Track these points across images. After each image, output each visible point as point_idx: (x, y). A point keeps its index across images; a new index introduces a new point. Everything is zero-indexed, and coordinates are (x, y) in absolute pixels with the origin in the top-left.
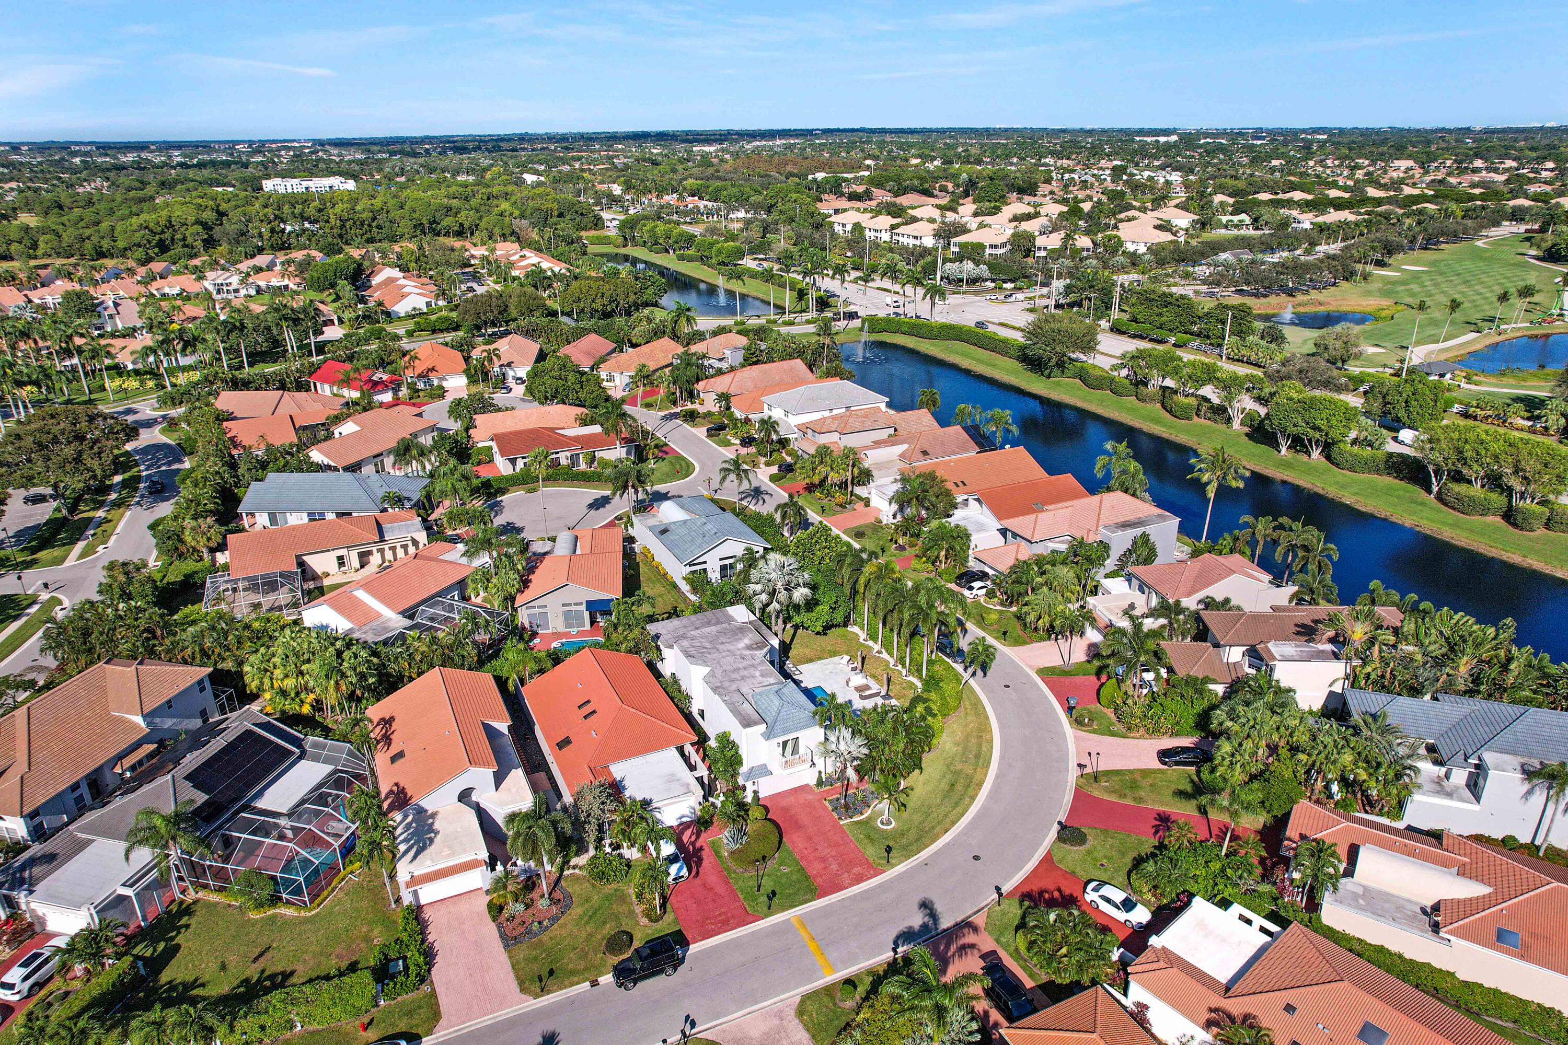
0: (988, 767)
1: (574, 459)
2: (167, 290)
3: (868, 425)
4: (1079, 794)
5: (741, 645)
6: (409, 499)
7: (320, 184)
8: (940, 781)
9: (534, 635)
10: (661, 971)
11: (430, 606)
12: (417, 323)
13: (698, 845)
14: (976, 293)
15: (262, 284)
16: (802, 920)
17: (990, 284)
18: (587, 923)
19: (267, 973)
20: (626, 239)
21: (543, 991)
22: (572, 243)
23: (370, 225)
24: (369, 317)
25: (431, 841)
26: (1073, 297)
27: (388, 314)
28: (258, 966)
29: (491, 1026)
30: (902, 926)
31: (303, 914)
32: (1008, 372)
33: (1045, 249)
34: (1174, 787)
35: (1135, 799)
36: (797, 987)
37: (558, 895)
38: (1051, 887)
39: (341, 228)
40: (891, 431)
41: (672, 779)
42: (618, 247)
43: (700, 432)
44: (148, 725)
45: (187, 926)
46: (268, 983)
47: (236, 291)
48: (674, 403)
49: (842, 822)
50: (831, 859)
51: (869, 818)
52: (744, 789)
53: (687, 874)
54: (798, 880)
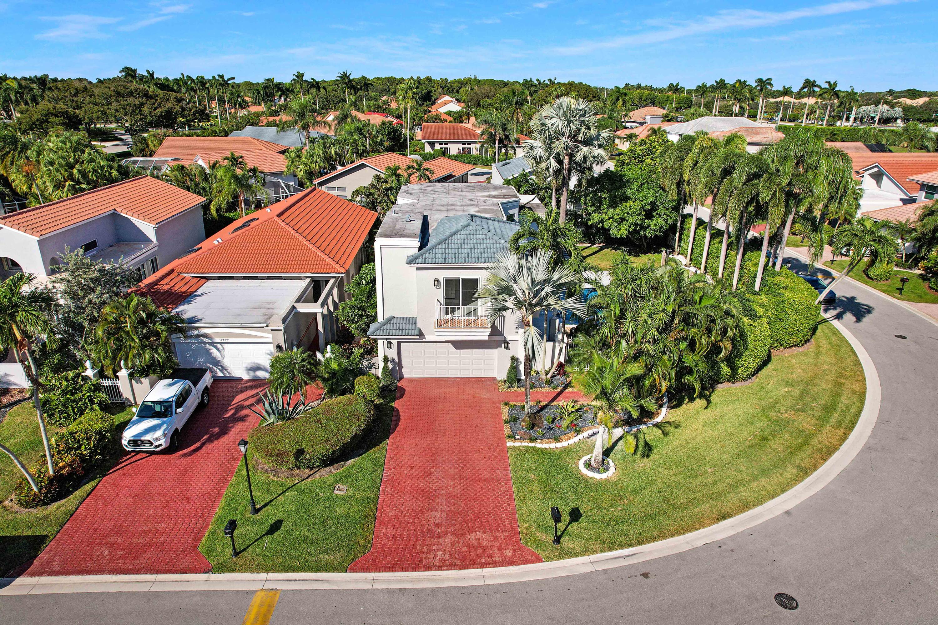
1: (483, 151)
5: (484, 194)
8: (741, 428)
13: (244, 412)
49: (510, 444)
50: (442, 500)
51: (567, 451)
52: (371, 351)
53: (163, 443)
54: (347, 517)
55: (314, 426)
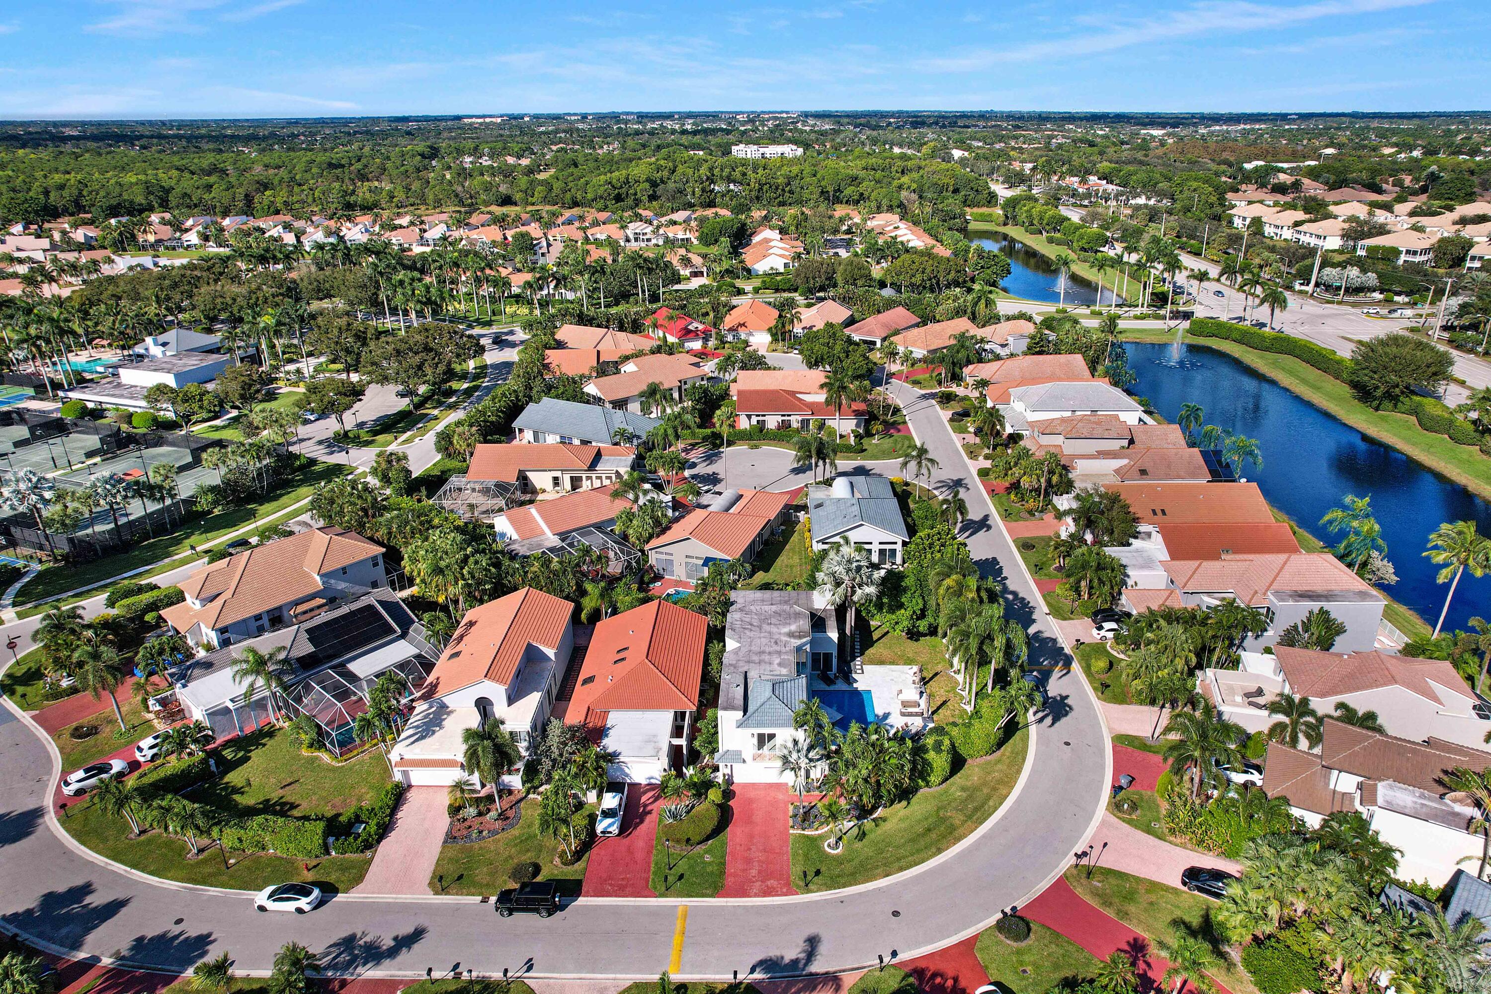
0: (981, 823)
1: (805, 423)
2: (598, 236)
3: (1098, 432)
4: (1060, 885)
5: (786, 630)
6: (639, 437)
7: (773, 151)
8: (919, 821)
9: (658, 577)
10: (537, 911)
11: (581, 535)
12: (764, 282)
13: (649, 808)
14: (1354, 305)
15: (671, 235)
16: (687, 913)
17: (1377, 296)
18: (516, 845)
19: (284, 800)
20: (1007, 217)
21: (444, 891)
22: (955, 218)
23: (783, 190)
24: (732, 272)
25: (434, 732)
26: (1466, 321)
27: (749, 271)
28: (281, 792)
29: (389, 903)
30: (773, 953)
31: (333, 763)
32: (1331, 397)
33: (1481, 258)
34: (1178, 913)
35: (1118, 912)
36: (634, 972)
37: (511, 813)
38: (950, 973)
39: (759, 190)
40: (1125, 443)
41: (651, 739)
42: (998, 225)
43: (945, 415)
44: (324, 583)
45: (264, 745)
46: (278, 808)
47: (649, 240)
48: (940, 383)
49: (791, 831)
50: (756, 864)
51: (820, 836)
52: (716, 769)
53: (617, 832)
54: (712, 872)
55: (693, 826)
